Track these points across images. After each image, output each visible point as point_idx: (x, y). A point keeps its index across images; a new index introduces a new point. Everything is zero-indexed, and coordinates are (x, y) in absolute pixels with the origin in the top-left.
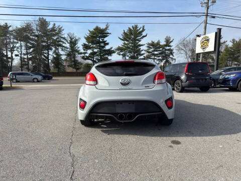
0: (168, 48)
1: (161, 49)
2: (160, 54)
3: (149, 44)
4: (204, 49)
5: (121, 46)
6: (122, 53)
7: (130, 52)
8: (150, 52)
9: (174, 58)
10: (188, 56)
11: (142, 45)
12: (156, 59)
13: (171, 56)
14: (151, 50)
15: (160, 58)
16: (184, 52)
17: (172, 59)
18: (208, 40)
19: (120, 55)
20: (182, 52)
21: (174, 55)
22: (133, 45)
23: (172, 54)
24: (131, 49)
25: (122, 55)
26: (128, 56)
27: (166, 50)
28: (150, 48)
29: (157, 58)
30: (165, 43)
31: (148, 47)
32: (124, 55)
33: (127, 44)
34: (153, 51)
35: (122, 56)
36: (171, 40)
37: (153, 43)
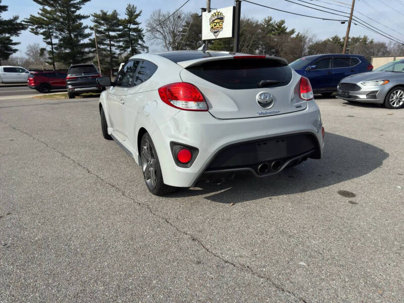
0: (132, 26)
1: (121, 27)
2: (120, 36)
3: (95, 16)
4: (215, 32)
5: (38, 16)
6: (42, 31)
7: (61, 30)
8: (100, 32)
9: (145, 45)
10: (167, 42)
11: (84, 17)
12: (113, 45)
13: (140, 42)
14: (103, 28)
15: (121, 44)
16: (161, 36)
17: (142, 46)
18: (222, 19)
19: (37, 33)
20: (158, 35)
21: (145, 39)
22: (64, 15)
23: (142, 39)
24: (62, 23)
25: (43, 34)
26: (56, 37)
27: (130, 30)
28: (101, 24)
29: (116, 44)
30: (127, 17)
31: (96, 21)
32: (47, 35)
33: (50, 13)
34: (106, 30)
35: (43, 37)
36: (137, 12)
37: (105, 14)
